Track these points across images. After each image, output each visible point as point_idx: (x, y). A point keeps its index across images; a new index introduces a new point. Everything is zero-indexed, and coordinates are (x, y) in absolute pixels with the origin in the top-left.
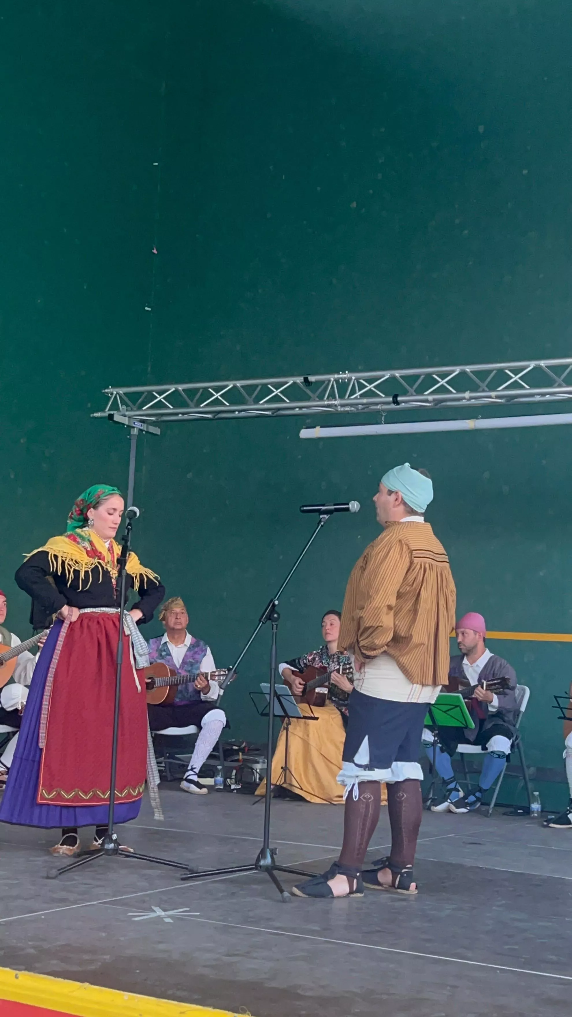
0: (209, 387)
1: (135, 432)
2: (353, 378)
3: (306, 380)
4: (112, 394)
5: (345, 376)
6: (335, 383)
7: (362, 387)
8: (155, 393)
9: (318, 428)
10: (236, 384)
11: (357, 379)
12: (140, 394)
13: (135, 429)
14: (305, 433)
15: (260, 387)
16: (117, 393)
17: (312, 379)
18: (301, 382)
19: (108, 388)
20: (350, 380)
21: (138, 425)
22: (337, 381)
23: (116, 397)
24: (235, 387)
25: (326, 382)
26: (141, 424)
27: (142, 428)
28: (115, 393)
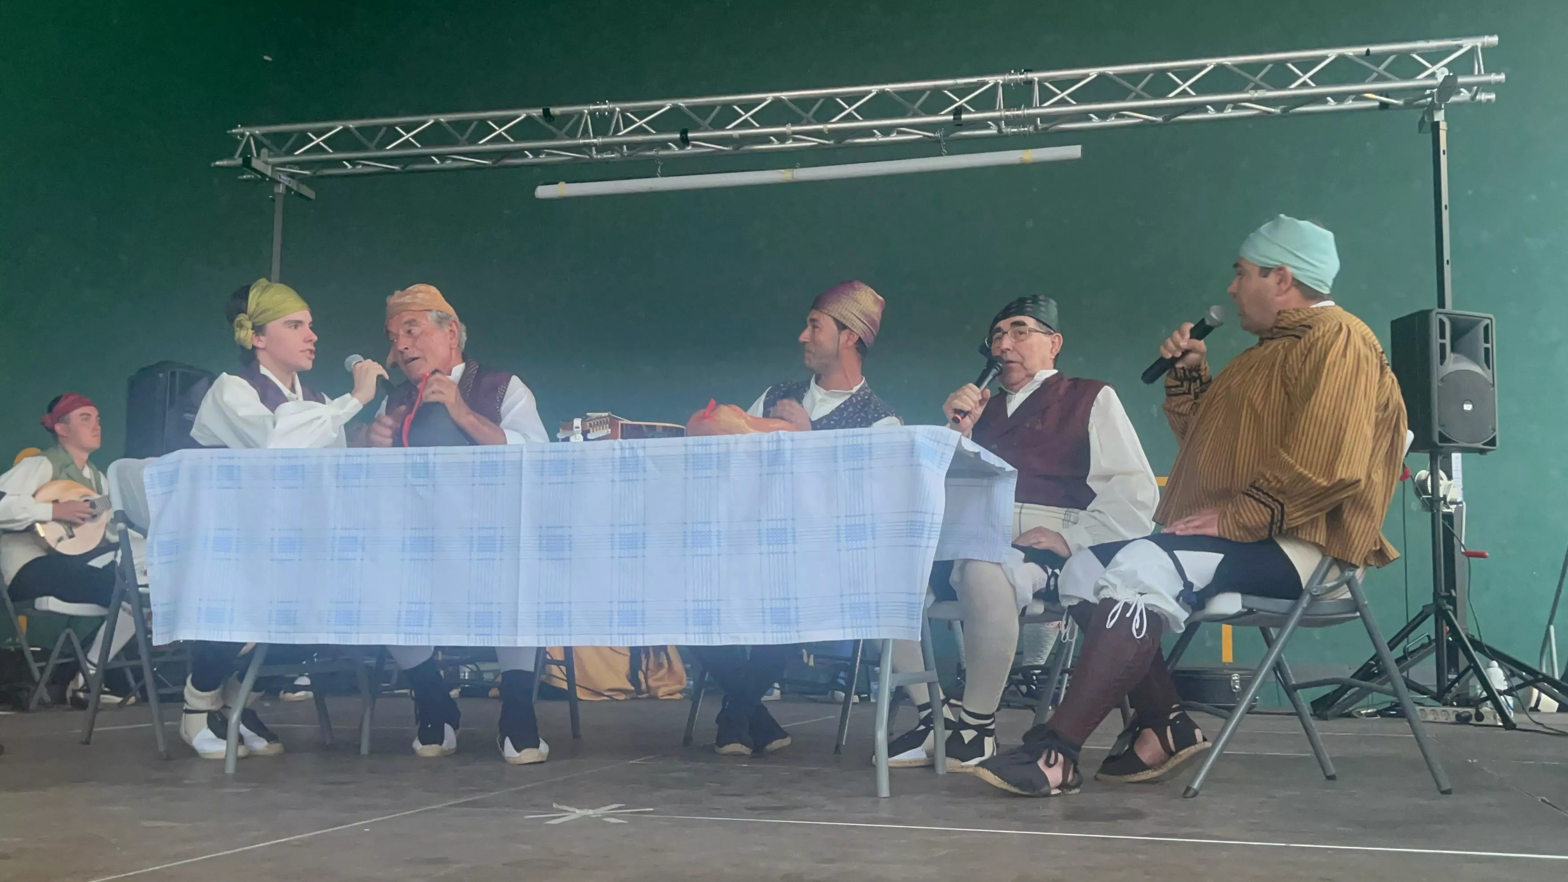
0: (396, 125)
1: (281, 189)
2: (618, 109)
3: (546, 113)
4: (242, 135)
5: (605, 107)
6: (589, 117)
7: (628, 122)
8: (310, 135)
9: (562, 185)
10: (438, 119)
11: (623, 112)
12: (289, 134)
13: (281, 185)
14: (543, 192)
15: (475, 123)
16: (251, 135)
17: (556, 111)
18: (540, 116)
19: (236, 127)
20: (612, 112)
21: (284, 179)
22: (592, 114)
23: (248, 141)
24: (437, 123)
25: (576, 117)
26: (289, 179)
27: (290, 185)
28: (248, 133)
